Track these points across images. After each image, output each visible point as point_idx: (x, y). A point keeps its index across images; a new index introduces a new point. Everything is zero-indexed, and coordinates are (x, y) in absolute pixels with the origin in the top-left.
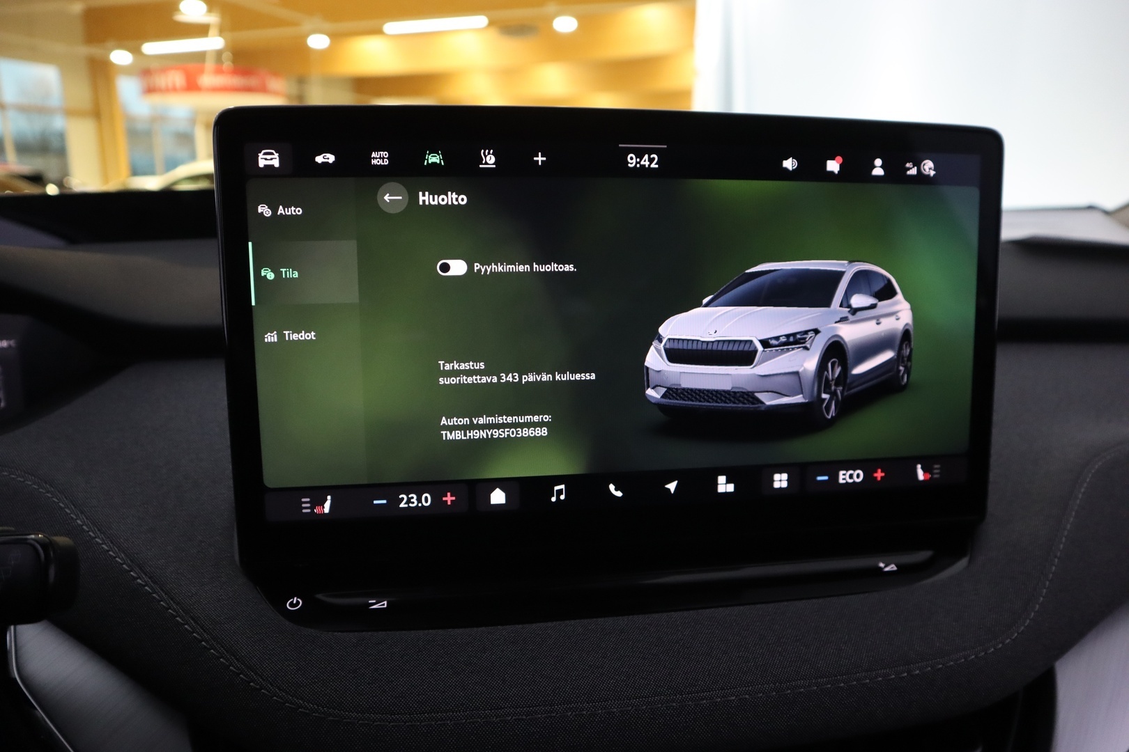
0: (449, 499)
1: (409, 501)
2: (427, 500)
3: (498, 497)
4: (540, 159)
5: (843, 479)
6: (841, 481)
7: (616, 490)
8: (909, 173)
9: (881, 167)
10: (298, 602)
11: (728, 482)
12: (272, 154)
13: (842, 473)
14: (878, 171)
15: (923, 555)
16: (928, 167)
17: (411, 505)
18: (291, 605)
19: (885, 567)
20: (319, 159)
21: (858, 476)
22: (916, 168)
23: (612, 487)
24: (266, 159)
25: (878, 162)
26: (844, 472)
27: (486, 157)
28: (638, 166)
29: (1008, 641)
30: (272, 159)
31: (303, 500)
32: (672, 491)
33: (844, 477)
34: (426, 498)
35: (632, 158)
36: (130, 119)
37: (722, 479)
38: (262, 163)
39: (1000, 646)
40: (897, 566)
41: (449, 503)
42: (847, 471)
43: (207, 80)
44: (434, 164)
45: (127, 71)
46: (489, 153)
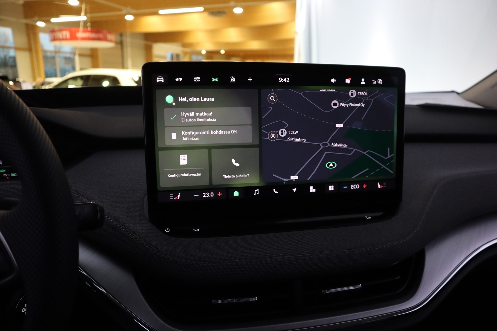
0: (220, 194)
1: (206, 195)
2: (212, 195)
3: (236, 194)
4: (250, 79)
5: (353, 188)
6: (352, 188)
7: (276, 191)
8: (373, 83)
9: (364, 81)
10: (169, 230)
11: (313, 188)
12: (161, 78)
13: (352, 185)
14: (363, 83)
15: (380, 214)
16: (380, 81)
17: (207, 196)
18: (167, 230)
19: (367, 217)
20: (177, 80)
21: (358, 186)
22: (376, 81)
23: (274, 190)
24: (159, 80)
25: (363, 80)
26: (353, 185)
27: (232, 79)
28: (283, 82)
29: (407, 239)
30: (161, 80)
31: (171, 195)
32: (295, 192)
33: (353, 187)
34: (212, 194)
35: (280, 79)
36: (45, 51)
37: (311, 187)
38: (158, 81)
39: (405, 240)
40: (371, 217)
41: (220, 196)
42: (354, 185)
43: (80, 35)
44: (215, 81)
45: (43, 30)
46: (233, 78)
